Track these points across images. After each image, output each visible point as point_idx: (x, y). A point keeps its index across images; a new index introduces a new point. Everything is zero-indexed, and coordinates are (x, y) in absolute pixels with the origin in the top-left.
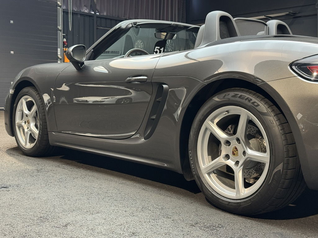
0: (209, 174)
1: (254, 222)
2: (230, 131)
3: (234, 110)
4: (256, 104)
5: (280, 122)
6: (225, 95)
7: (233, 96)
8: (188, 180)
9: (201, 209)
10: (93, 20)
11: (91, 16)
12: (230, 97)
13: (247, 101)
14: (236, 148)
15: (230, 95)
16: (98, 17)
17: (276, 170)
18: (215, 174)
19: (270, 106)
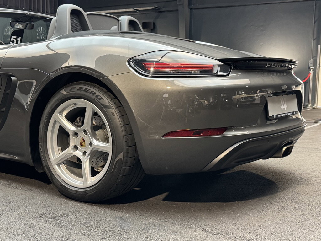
0: (59, 165)
1: (99, 208)
2: (79, 123)
3: (81, 103)
4: (99, 97)
5: (121, 114)
6: (72, 88)
7: (78, 90)
8: (40, 171)
9: (50, 200)
12: (76, 90)
13: (91, 94)
14: (83, 139)
15: (76, 88)
17: (117, 159)
18: (64, 164)
19: (112, 99)
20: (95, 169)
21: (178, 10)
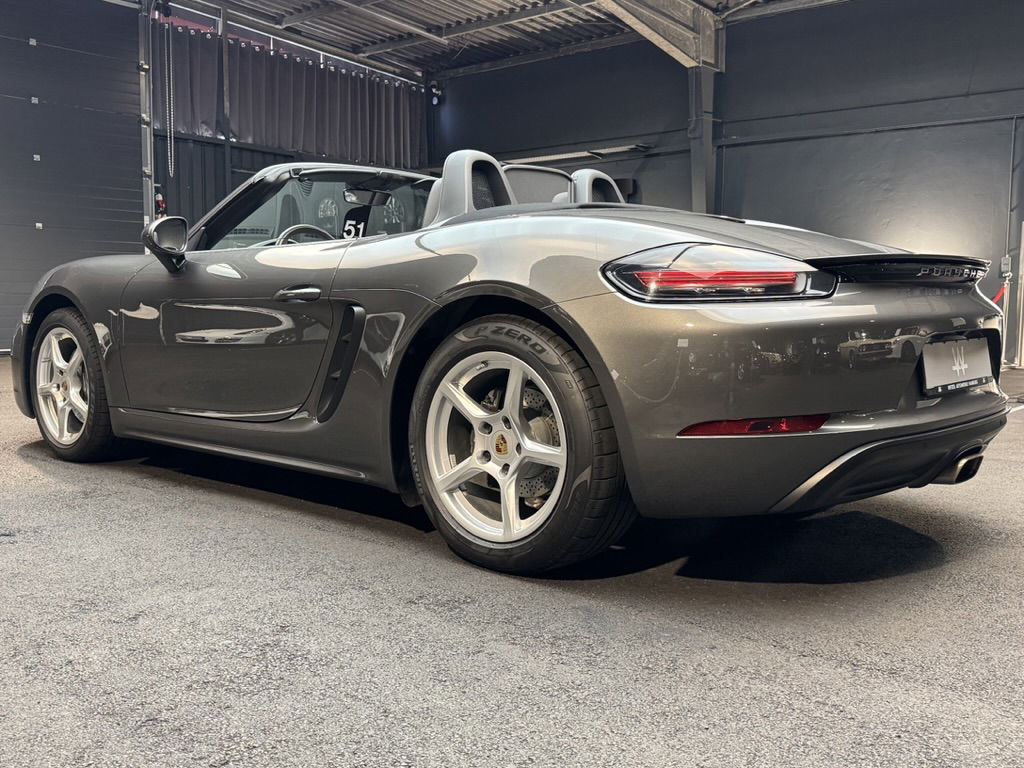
0: (450, 492)
1: (537, 586)
2: (492, 403)
3: (498, 360)
4: (538, 348)
5: (585, 384)
6: (479, 330)
7: (494, 332)
8: (411, 504)
9: (435, 566)
10: (224, 153)
11: (218, 145)
12: (487, 333)
13: (521, 342)
14: (503, 438)
15: (489, 328)
16: (233, 147)
17: (578, 482)
18: (462, 491)
19: (566, 353)
20: (527, 503)
21: (689, 151)
